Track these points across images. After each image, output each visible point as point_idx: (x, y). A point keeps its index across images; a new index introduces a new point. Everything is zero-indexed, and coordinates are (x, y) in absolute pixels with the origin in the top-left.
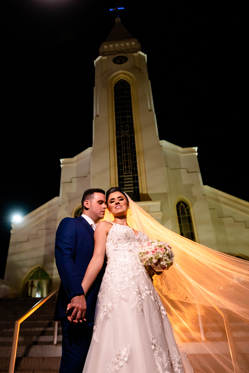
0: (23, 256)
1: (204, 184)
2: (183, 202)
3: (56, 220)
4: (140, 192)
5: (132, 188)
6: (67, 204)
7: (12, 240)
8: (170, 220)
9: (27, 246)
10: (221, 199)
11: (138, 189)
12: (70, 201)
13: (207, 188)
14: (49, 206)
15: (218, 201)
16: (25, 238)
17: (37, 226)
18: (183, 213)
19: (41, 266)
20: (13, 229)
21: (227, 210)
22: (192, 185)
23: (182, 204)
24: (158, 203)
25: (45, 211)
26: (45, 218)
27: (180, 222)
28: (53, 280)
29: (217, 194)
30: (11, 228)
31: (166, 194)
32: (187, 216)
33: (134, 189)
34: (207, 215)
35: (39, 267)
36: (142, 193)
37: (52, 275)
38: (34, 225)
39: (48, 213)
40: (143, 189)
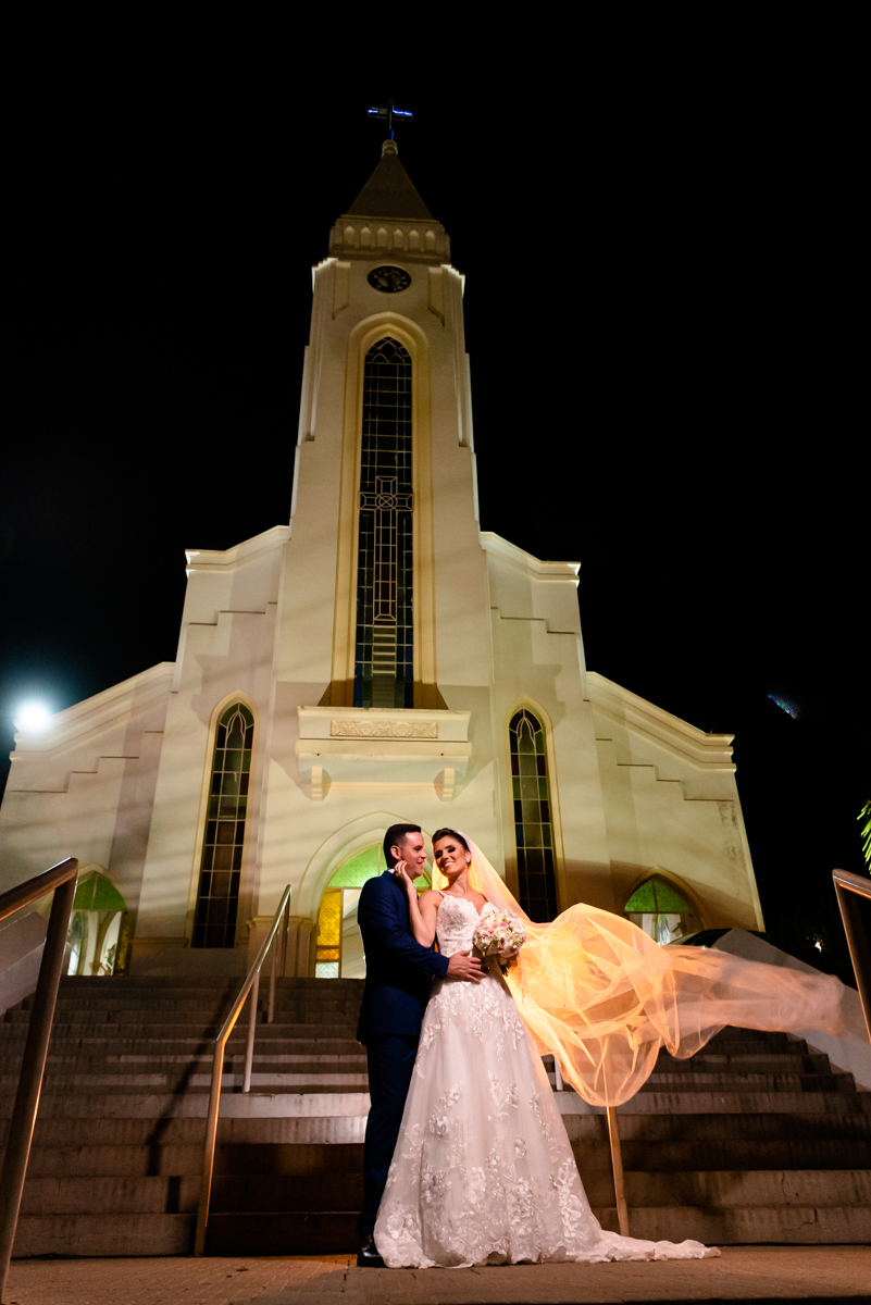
0: (46, 836)
1: (589, 668)
2: (529, 715)
3: (162, 732)
4: (416, 678)
5: (395, 663)
6: (198, 690)
7: (12, 783)
8: (490, 766)
9: (59, 806)
10: (629, 713)
11: (410, 668)
12: (206, 680)
13: (595, 678)
14: (138, 690)
15: (621, 718)
16: (55, 781)
17: (97, 745)
18: (527, 743)
19: (100, 871)
20: (17, 749)
21: (642, 745)
22: (557, 669)
23: (525, 719)
24: (463, 718)
25: (126, 704)
26: (123, 724)
27: (515, 771)
28: (140, 916)
29: (619, 700)
30: (13, 747)
31: (484, 691)
32: (536, 754)
33: (400, 668)
34: (589, 758)
35: (96, 873)
36: (421, 681)
37: (137, 897)
38: (86, 742)
39: (134, 710)
40: (423, 672)
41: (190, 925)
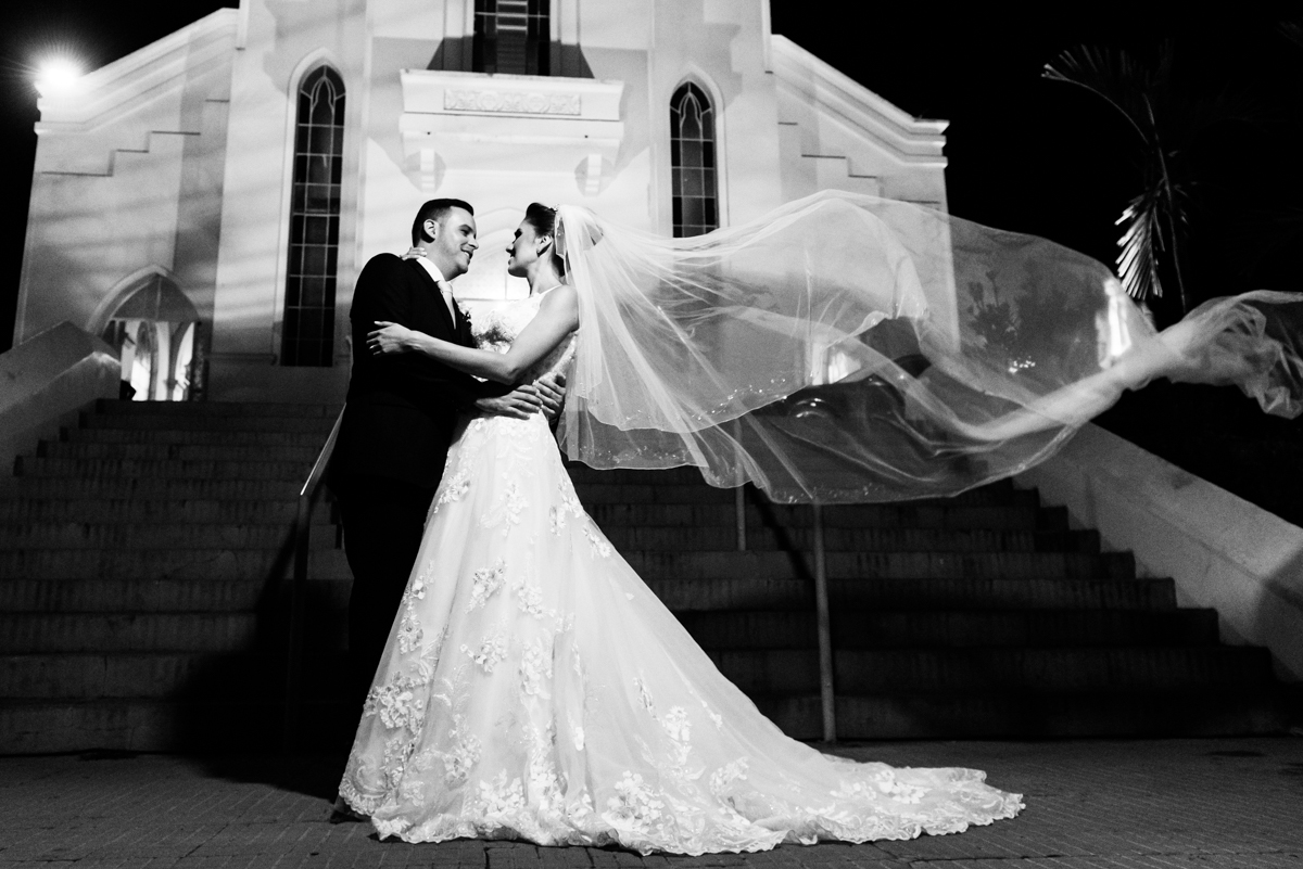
0: (91, 229)
1: (775, 31)
2: (695, 90)
3: (228, 101)
4: (554, 37)
5: (525, 16)
6: (270, 47)
7: (43, 161)
8: (646, 152)
9: (102, 193)
10: (822, 92)
11: (546, 23)
12: (281, 34)
13: (782, 44)
14: (195, 44)
15: (810, 96)
16: (96, 162)
17: (144, 116)
18: (691, 127)
19: (163, 273)
20: (43, 118)
21: (834, 132)
22: (734, 30)
23: (690, 94)
24: (614, 90)
25: (178, 64)
26: (176, 90)
27: (675, 161)
28: (216, 327)
29: (810, 74)
30: (37, 116)
31: (641, 56)
32: (702, 140)
33: (532, 23)
34: (769, 145)
35: (157, 276)
36: (559, 41)
37: (211, 306)
38: (131, 112)
39: (190, 71)
40: (563, 30)
41: (278, 339)
